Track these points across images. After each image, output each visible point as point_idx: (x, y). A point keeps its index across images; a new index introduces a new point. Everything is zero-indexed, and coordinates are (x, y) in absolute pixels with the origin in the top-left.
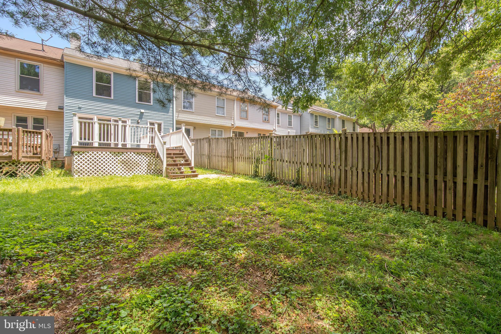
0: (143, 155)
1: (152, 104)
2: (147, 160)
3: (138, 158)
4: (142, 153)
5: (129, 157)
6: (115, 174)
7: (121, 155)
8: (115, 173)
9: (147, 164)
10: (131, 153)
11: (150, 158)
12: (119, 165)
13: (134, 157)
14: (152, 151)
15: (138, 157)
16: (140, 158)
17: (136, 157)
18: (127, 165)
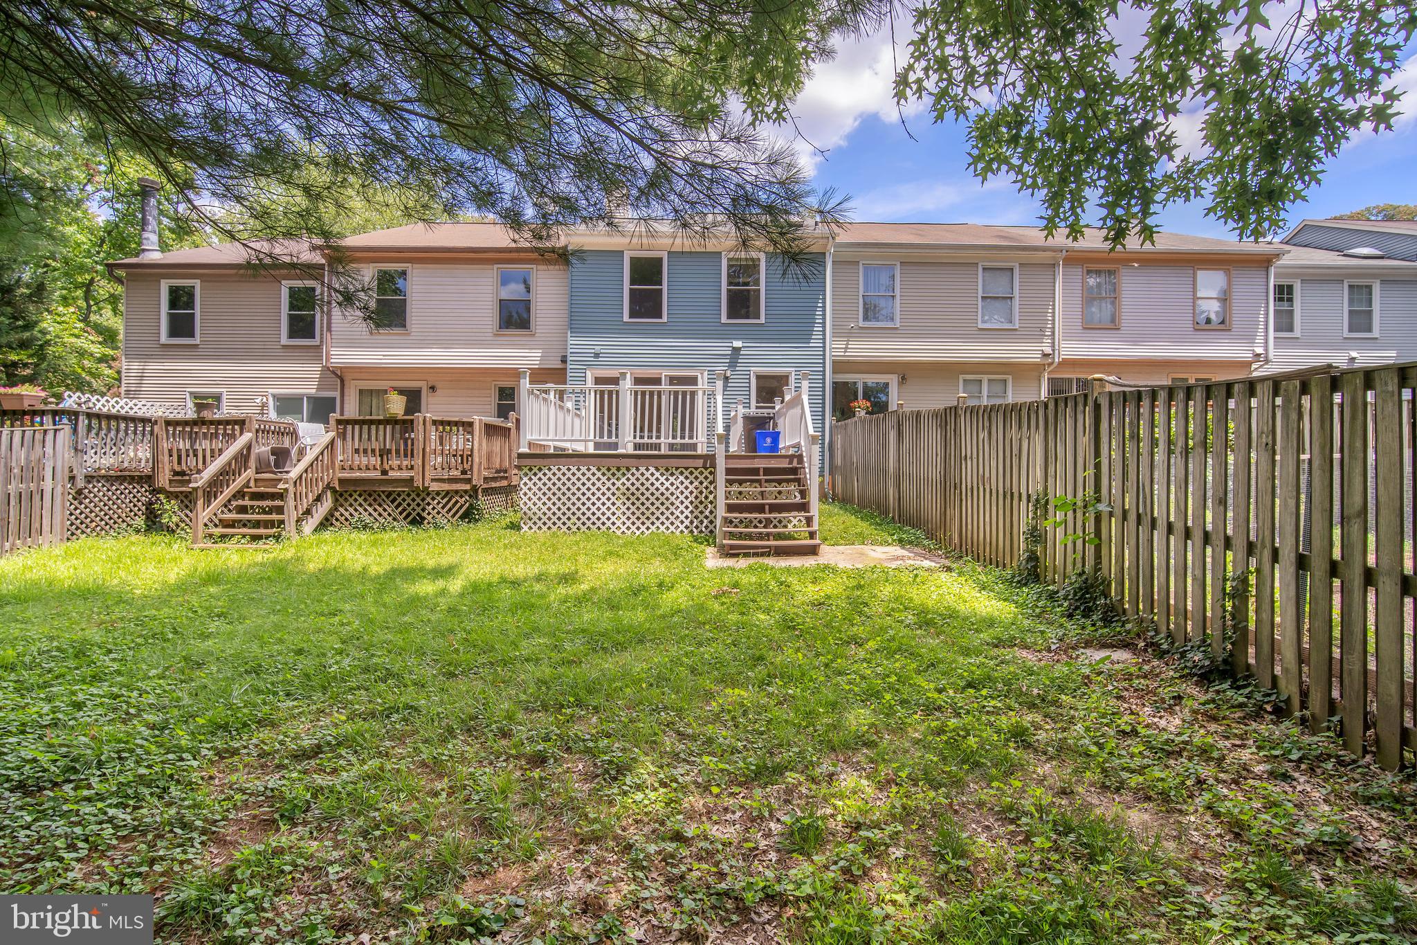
0: (682, 473)
1: (762, 320)
2: (691, 488)
3: (667, 484)
4: (677, 469)
5: (643, 479)
6: (609, 528)
7: (624, 474)
8: (609, 524)
9: (691, 503)
10: (647, 470)
11: (701, 483)
12: (618, 503)
13: (657, 479)
14: (705, 463)
15: (667, 480)
16: (672, 484)
17: (662, 479)
18: (638, 504)
